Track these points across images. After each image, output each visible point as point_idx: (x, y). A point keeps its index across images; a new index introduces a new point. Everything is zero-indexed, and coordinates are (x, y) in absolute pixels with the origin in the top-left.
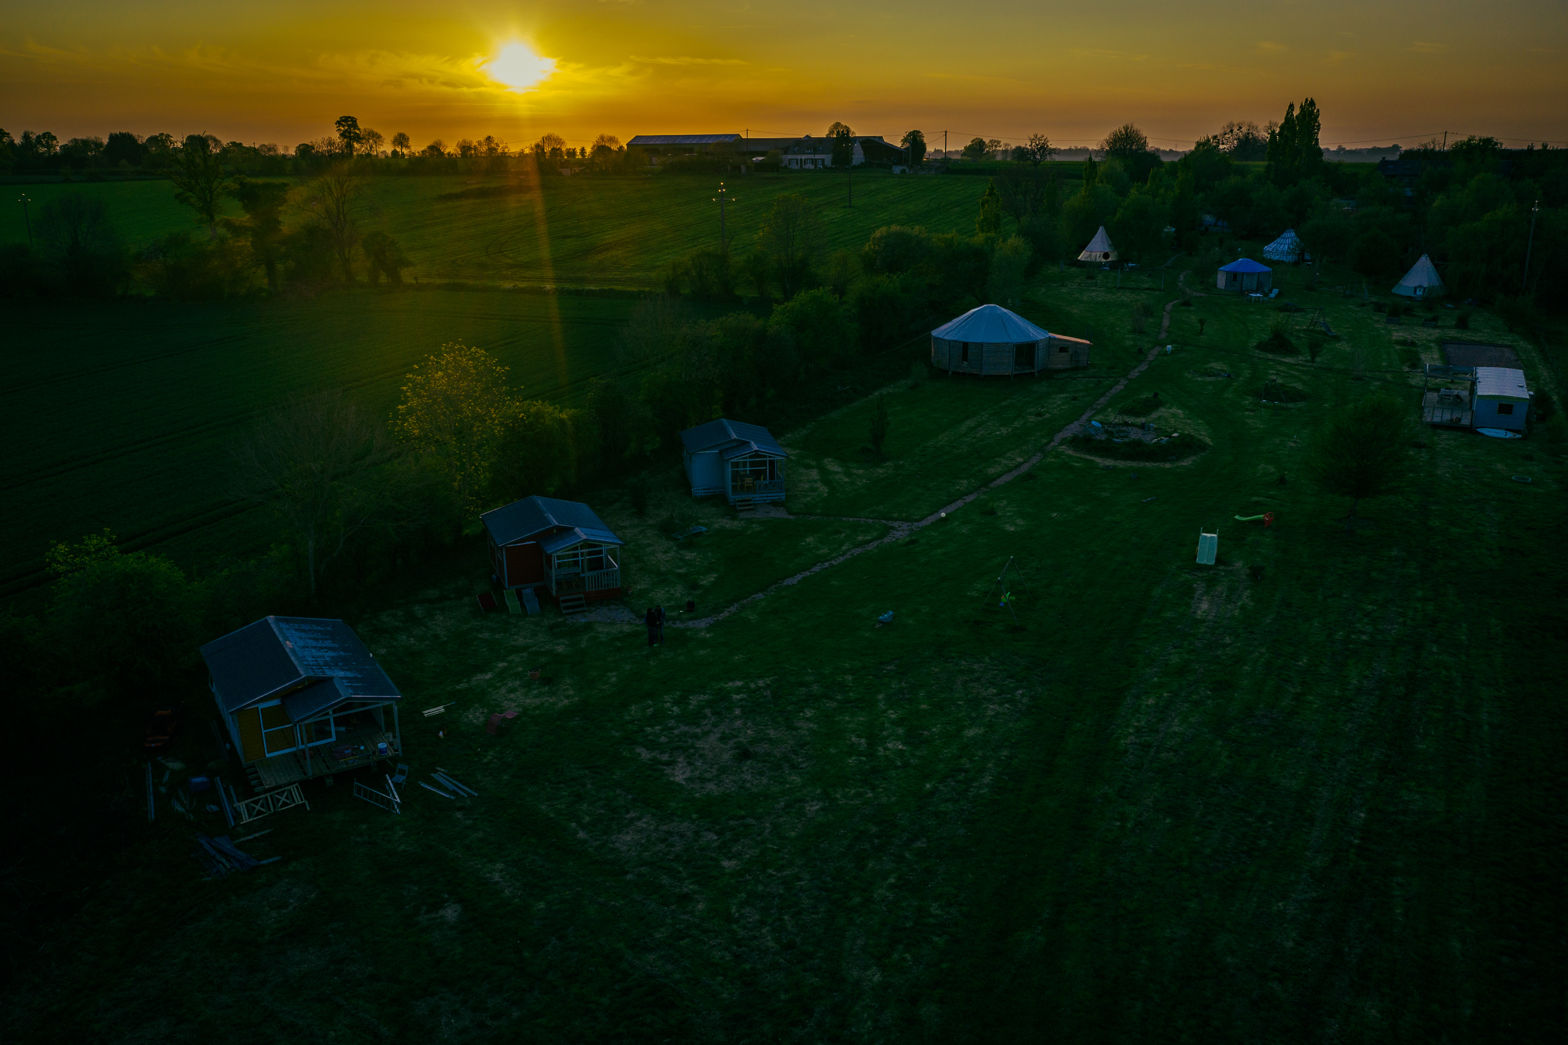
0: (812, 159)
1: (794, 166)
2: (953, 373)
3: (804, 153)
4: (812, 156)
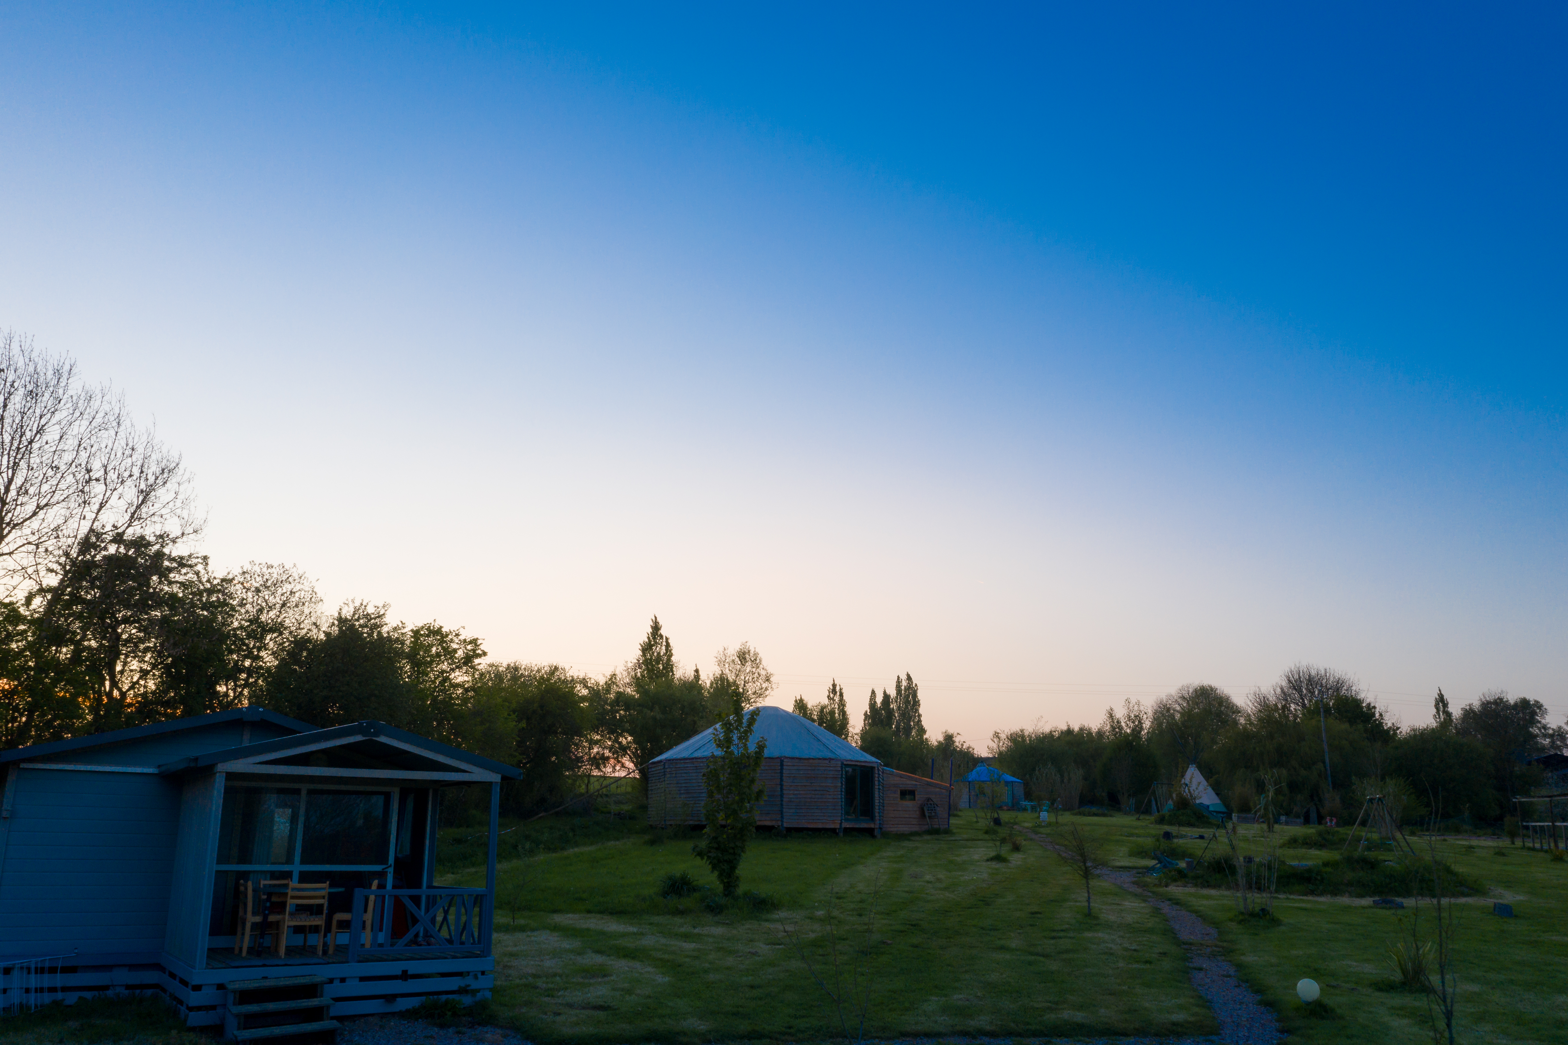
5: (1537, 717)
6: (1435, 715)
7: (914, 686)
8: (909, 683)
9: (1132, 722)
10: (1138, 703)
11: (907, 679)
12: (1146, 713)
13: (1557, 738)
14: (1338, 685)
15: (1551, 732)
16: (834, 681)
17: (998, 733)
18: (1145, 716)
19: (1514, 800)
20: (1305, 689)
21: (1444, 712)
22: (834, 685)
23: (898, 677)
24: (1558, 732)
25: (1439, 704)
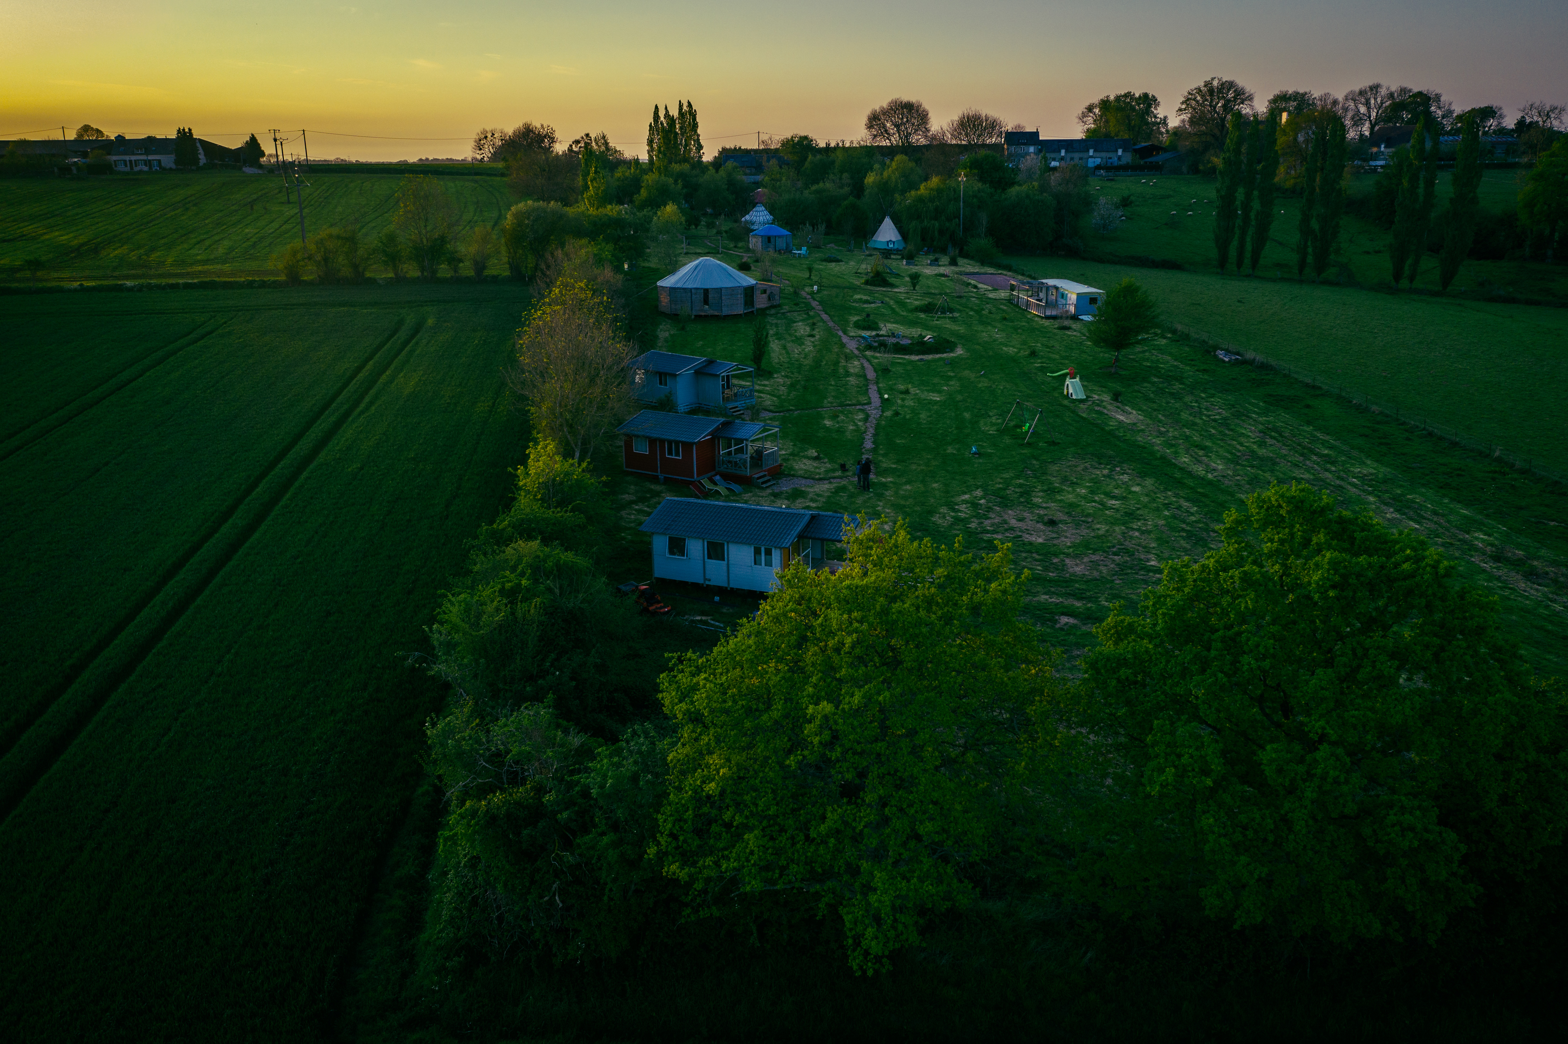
0: (145, 161)
1: (121, 168)
2: (696, 316)
3: (133, 154)
4: (144, 157)
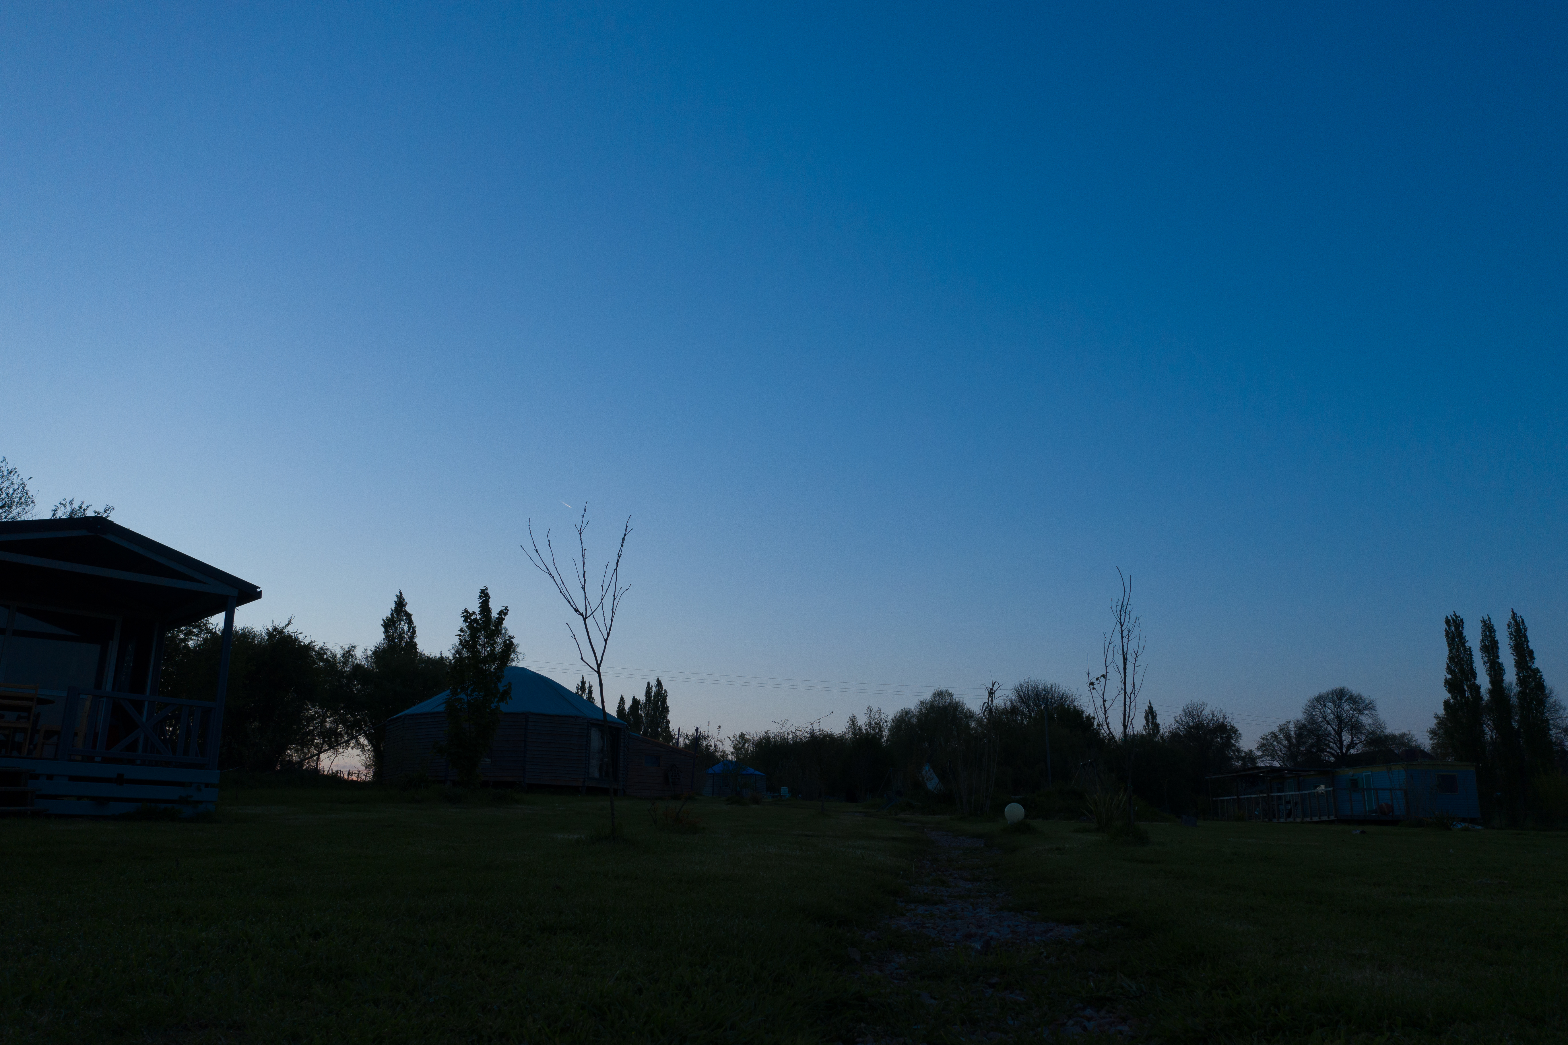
5: (1232, 741)
6: (1145, 726)
7: (663, 692)
8: (659, 690)
9: (873, 730)
10: (879, 712)
11: (657, 685)
12: (886, 722)
13: (1248, 761)
14: (1063, 698)
15: (1243, 754)
16: (583, 678)
17: (744, 735)
18: (885, 724)
19: (1206, 778)
20: (1033, 703)
21: (1152, 723)
22: (583, 683)
23: (649, 683)
24: (1249, 755)
25: (1148, 716)
